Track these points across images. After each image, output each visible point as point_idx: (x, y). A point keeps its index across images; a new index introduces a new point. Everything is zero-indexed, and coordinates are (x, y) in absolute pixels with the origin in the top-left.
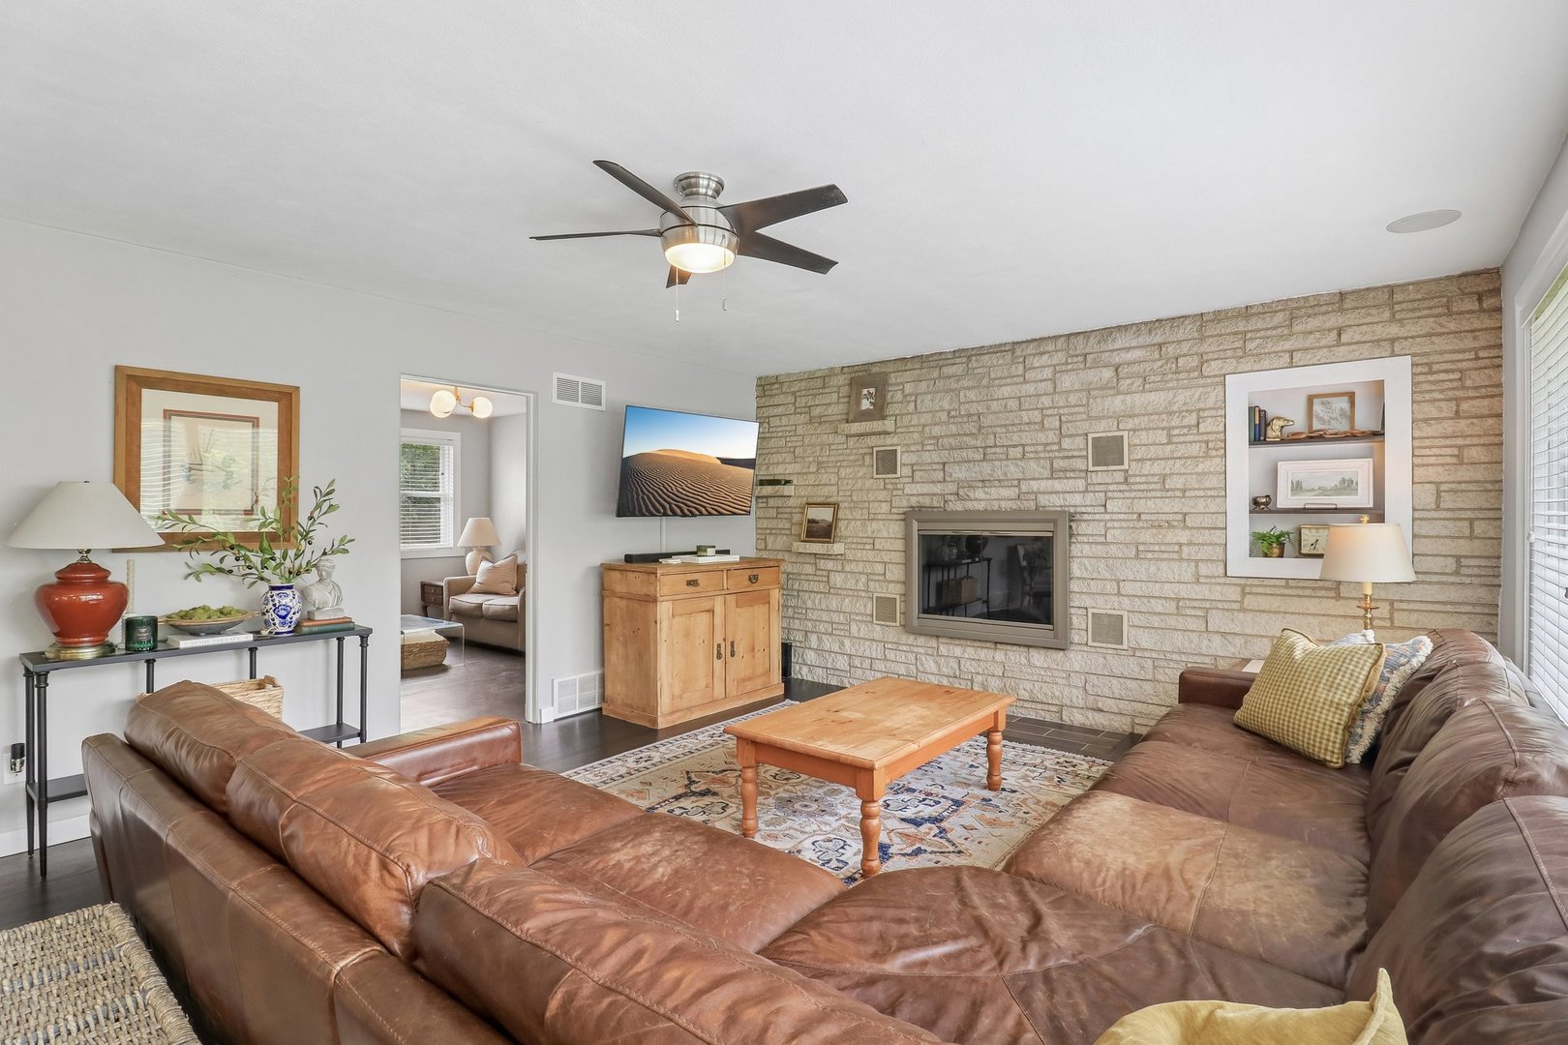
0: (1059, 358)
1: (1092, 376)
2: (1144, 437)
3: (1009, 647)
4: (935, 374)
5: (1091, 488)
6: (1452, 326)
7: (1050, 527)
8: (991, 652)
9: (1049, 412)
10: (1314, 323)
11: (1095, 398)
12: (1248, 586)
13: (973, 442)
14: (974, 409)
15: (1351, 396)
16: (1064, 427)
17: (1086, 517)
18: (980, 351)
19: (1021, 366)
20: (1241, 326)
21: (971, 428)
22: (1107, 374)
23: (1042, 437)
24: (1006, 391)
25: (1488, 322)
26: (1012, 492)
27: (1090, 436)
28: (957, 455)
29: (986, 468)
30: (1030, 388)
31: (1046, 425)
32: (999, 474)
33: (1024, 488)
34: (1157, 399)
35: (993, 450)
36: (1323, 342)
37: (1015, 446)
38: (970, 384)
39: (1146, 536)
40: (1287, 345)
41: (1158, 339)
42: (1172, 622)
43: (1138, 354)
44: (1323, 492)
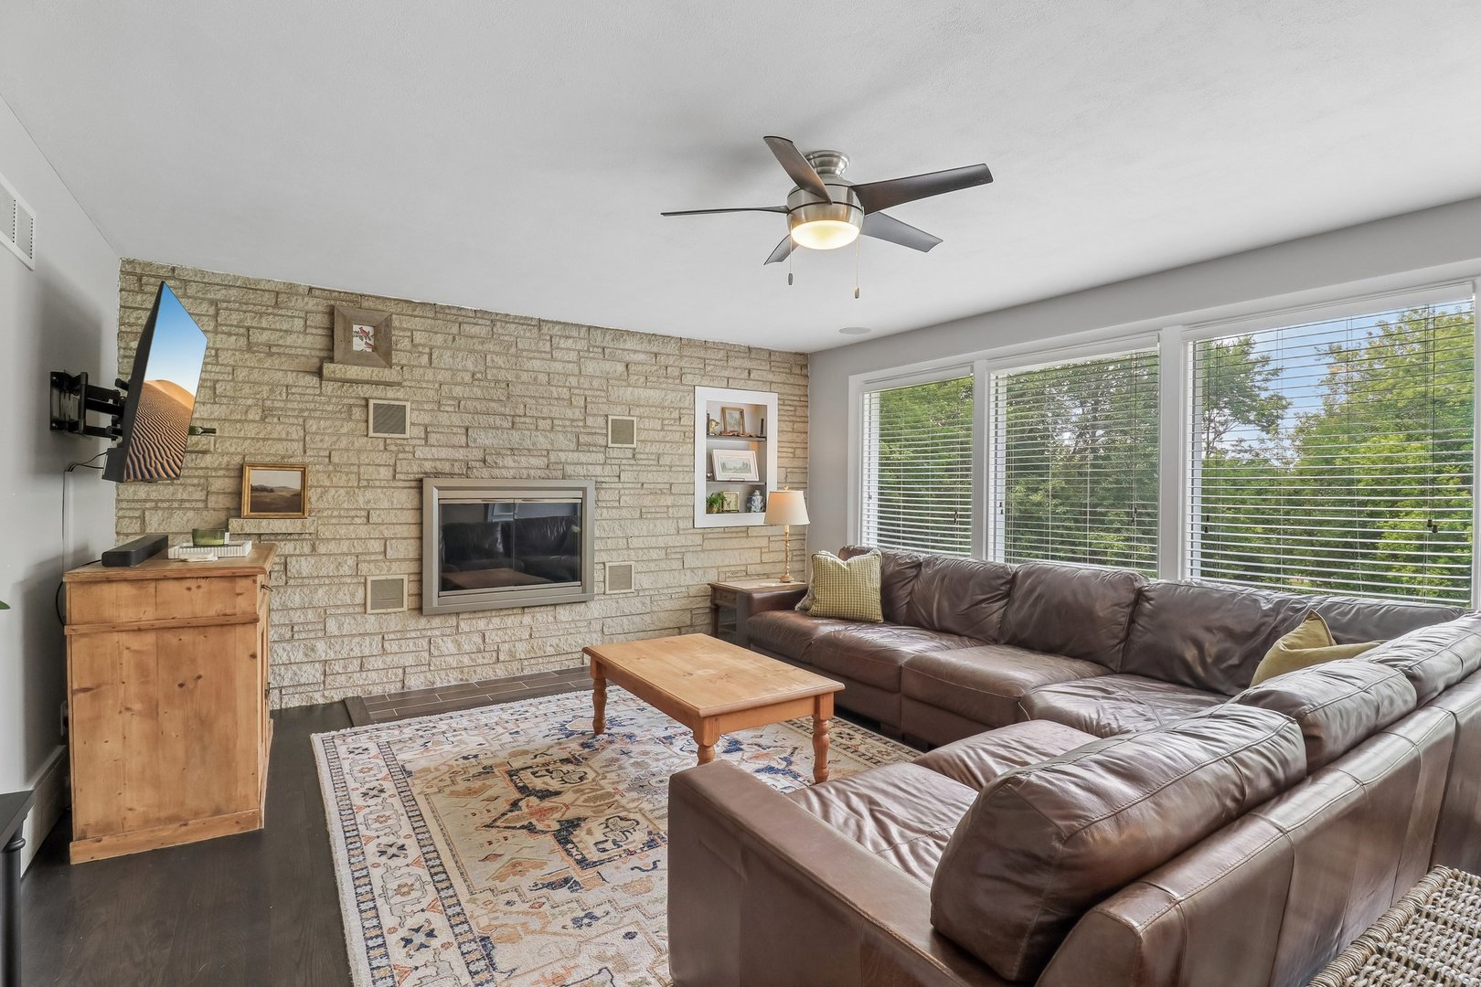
0: (582, 345)
1: (607, 366)
2: (647, 424)
3: (537, 609)
4: (455, 329)
5: (608, 461)
6: (792, 381)
7: (580, 494)
8: (519, 617)
9: (576, 391)
10: (738, 363)
11: (613, 386)
12: (706, 533)
13: (501, 409)
14: (502, 375)
15: (743, 411)
16: (589, 407)
17: (604, 485)
18: (506, 319)
19: (548, 344)
20: (702, 353)
21: (499, 393)
22: (620, 368)
23: (569, 413)
24: (536, 364)
25: (802, 382)
26: (542, 462)
27: (610, 418)
28: (483, 420)
29: (516, 436)
30: (558, 366)
31: (574, 403)
32: (528, 444)
33: (553, 458)
34: (654, 395)
35: (523, 420)
36: (742, 376)
37: (544, 418)
38: (497, 349)
39: (648, 501)
40: (726, 373)
41: (655, 349)
42: (663, 565)
43: (641, 357)
44: (736, 470)
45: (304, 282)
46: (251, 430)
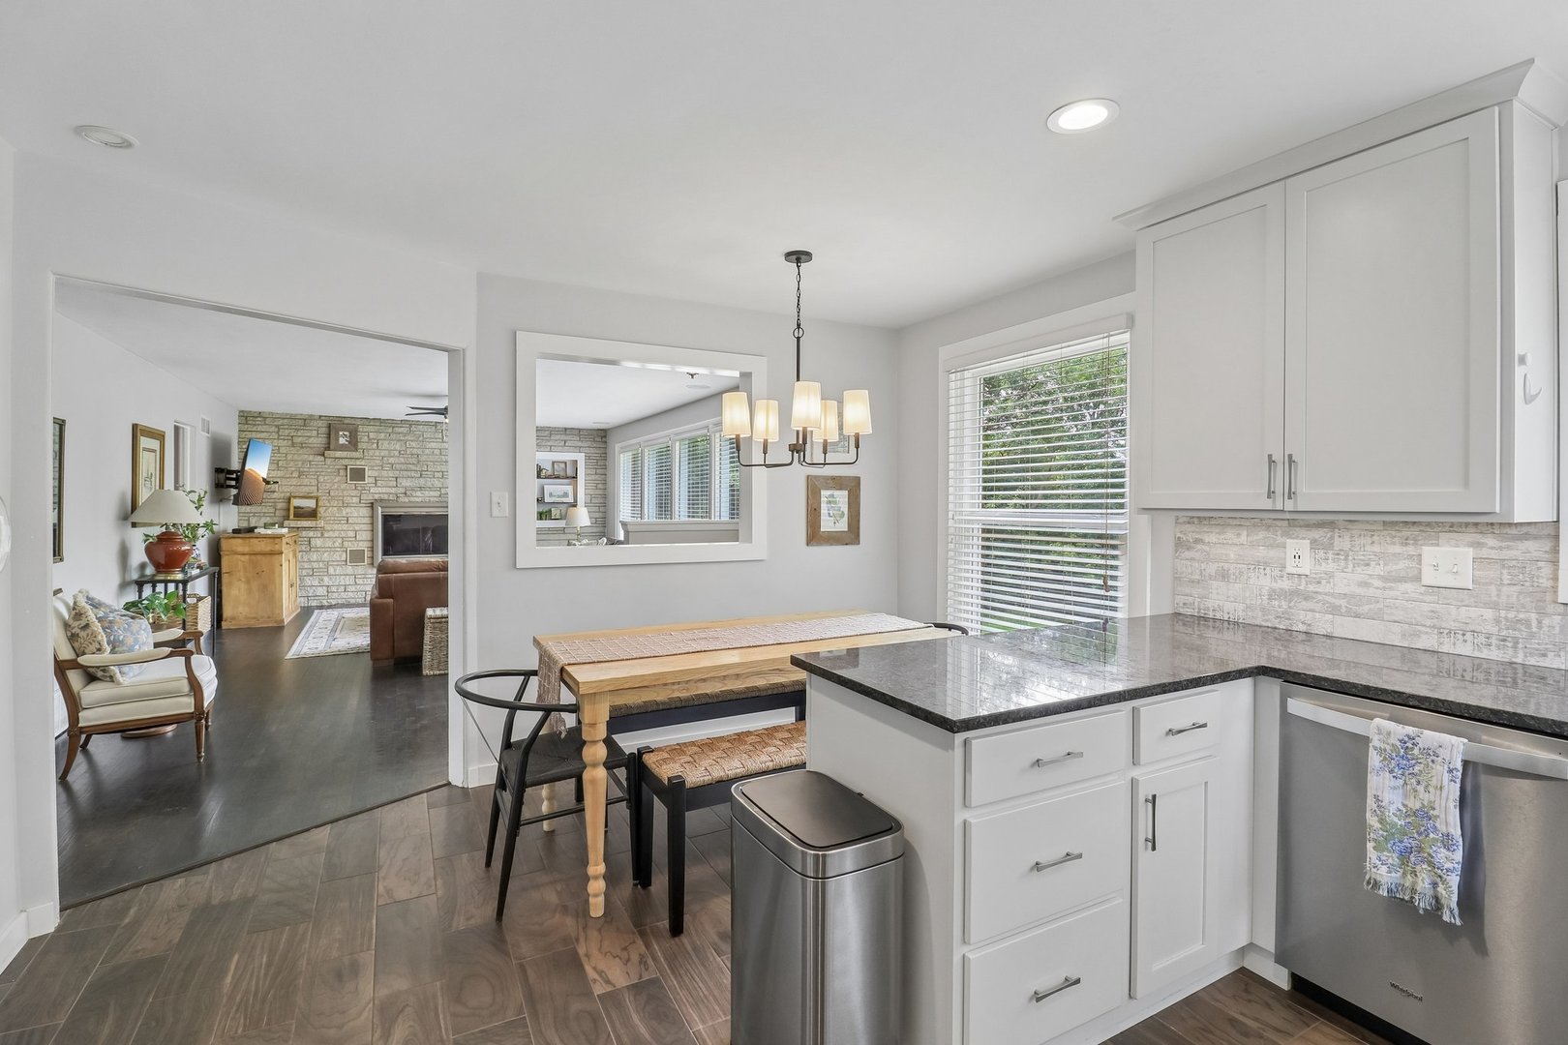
4: (390, 430)
6: (594, 446)
10: (558, 437)
13: (415, 468)
14: (415, 451)
15: (565, 464)
21: (414, 460)
24: (433, 445)
25: (603, 446)
26: (435, 494)
28: (405, 473)
29: (422, 481)
32: (429, 484)
33: (444, 492)
35: (426, 473)
36: (561, 444)
38: (413, 436)
40: (549, 444)
44: (559, 497)
45: (317, 413)
46: (294, 482)
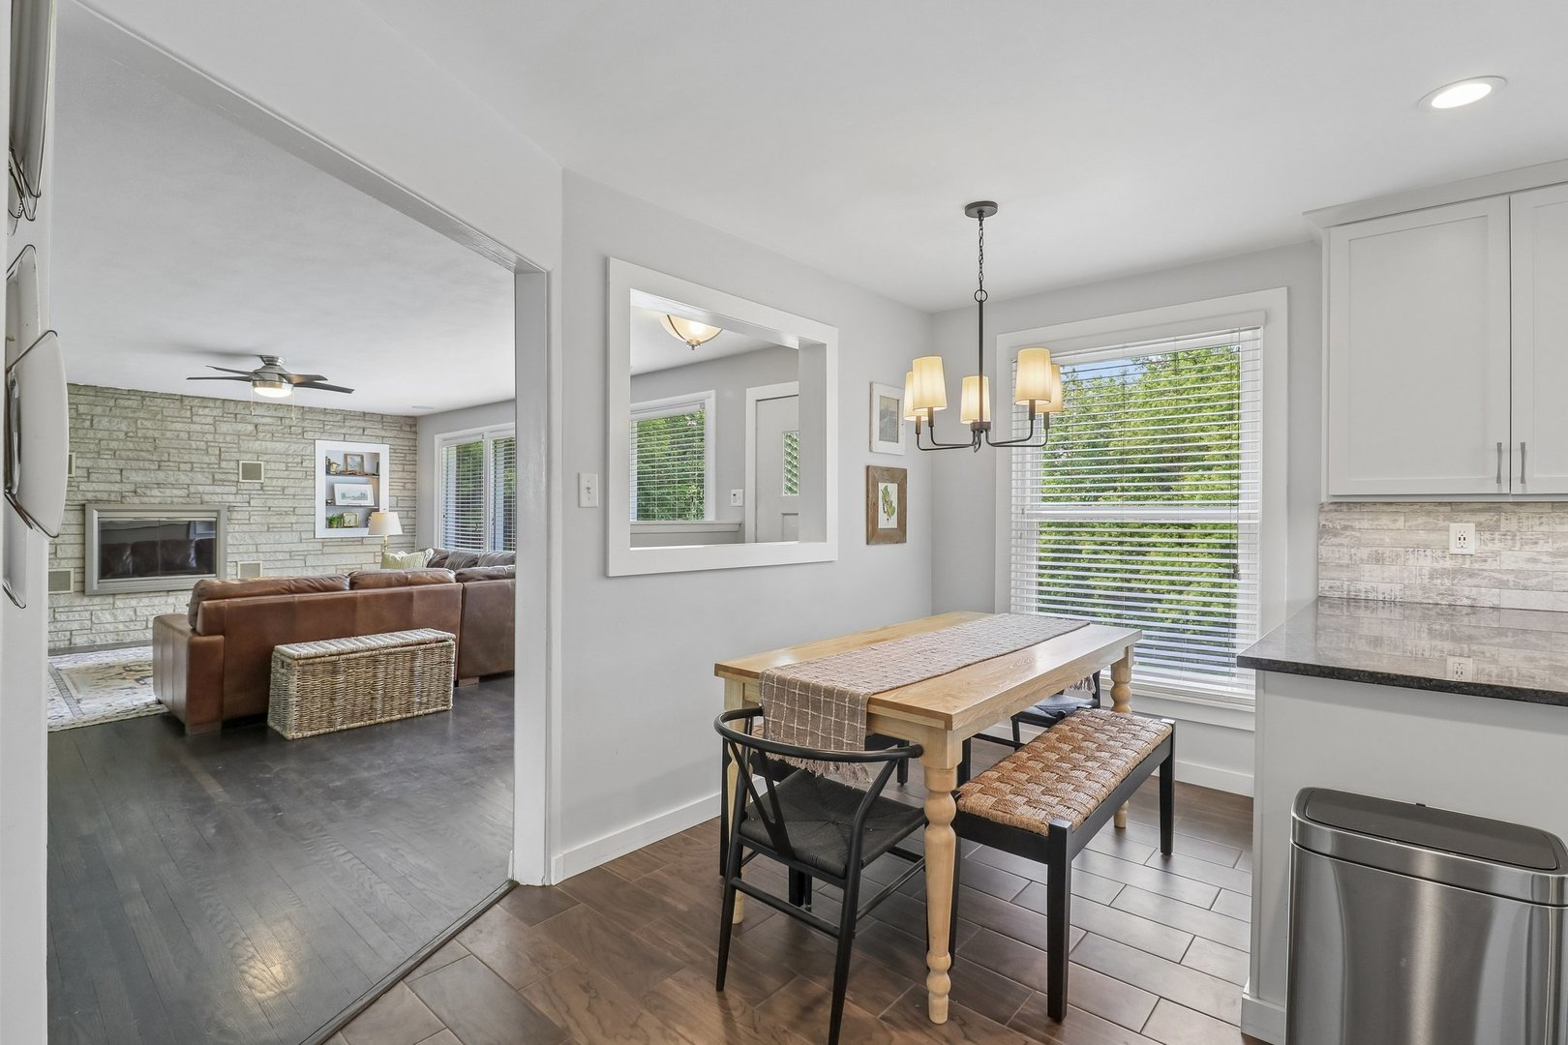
0: (217, 412)
1: (240, 427)
2: (273, 466)
3: (180, 593)
4: (112, 403)
5: (240, 492)
6: (402, 436)
7: (215, 514)
8: (165, 598)
9: (212, 444)
10: (353, 423)
11: (243, 440)
12: (324, 542)
13: (150, 457)
14: (150, 433)
15: (362, 457)
16: (223, 454)
17: (236, 509)
18: (154, 395)
19: (189, 412)
20: (322, 417)
22: (251, 428)
23: (206, 459)
24: (179, 426)
25: (413, 437)
26: (183, 493)
27: (241, 462)
28: (134, 464)
29: (161, 476)
30: (197, 428)
31: (210, 452)
32: (172, 480)
33: (192, 489)
34: (280, 446)
35: (167, 464)
36: (357, 433)
37: (186, 463)
38: (146, 416)
39: (274, 520)
40: (343, 430)
41: (280, 415)
42: (288, 564)
43: (268, 420)
44: (354, 498)
